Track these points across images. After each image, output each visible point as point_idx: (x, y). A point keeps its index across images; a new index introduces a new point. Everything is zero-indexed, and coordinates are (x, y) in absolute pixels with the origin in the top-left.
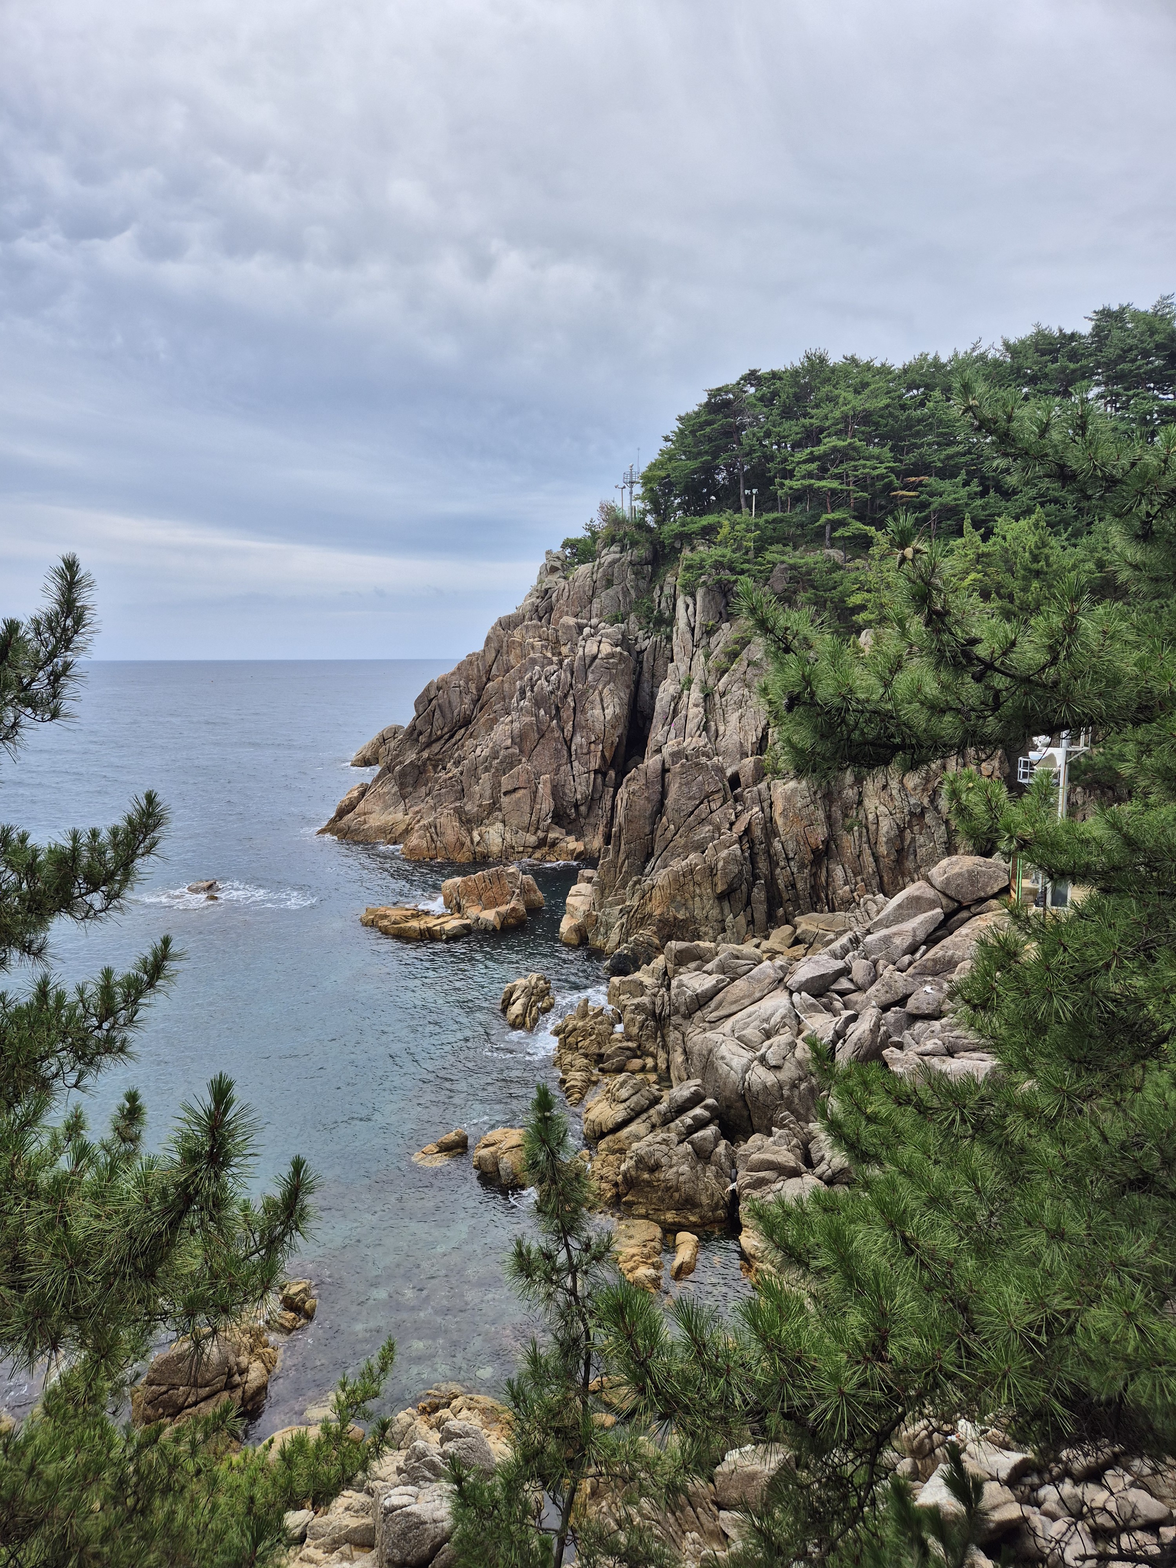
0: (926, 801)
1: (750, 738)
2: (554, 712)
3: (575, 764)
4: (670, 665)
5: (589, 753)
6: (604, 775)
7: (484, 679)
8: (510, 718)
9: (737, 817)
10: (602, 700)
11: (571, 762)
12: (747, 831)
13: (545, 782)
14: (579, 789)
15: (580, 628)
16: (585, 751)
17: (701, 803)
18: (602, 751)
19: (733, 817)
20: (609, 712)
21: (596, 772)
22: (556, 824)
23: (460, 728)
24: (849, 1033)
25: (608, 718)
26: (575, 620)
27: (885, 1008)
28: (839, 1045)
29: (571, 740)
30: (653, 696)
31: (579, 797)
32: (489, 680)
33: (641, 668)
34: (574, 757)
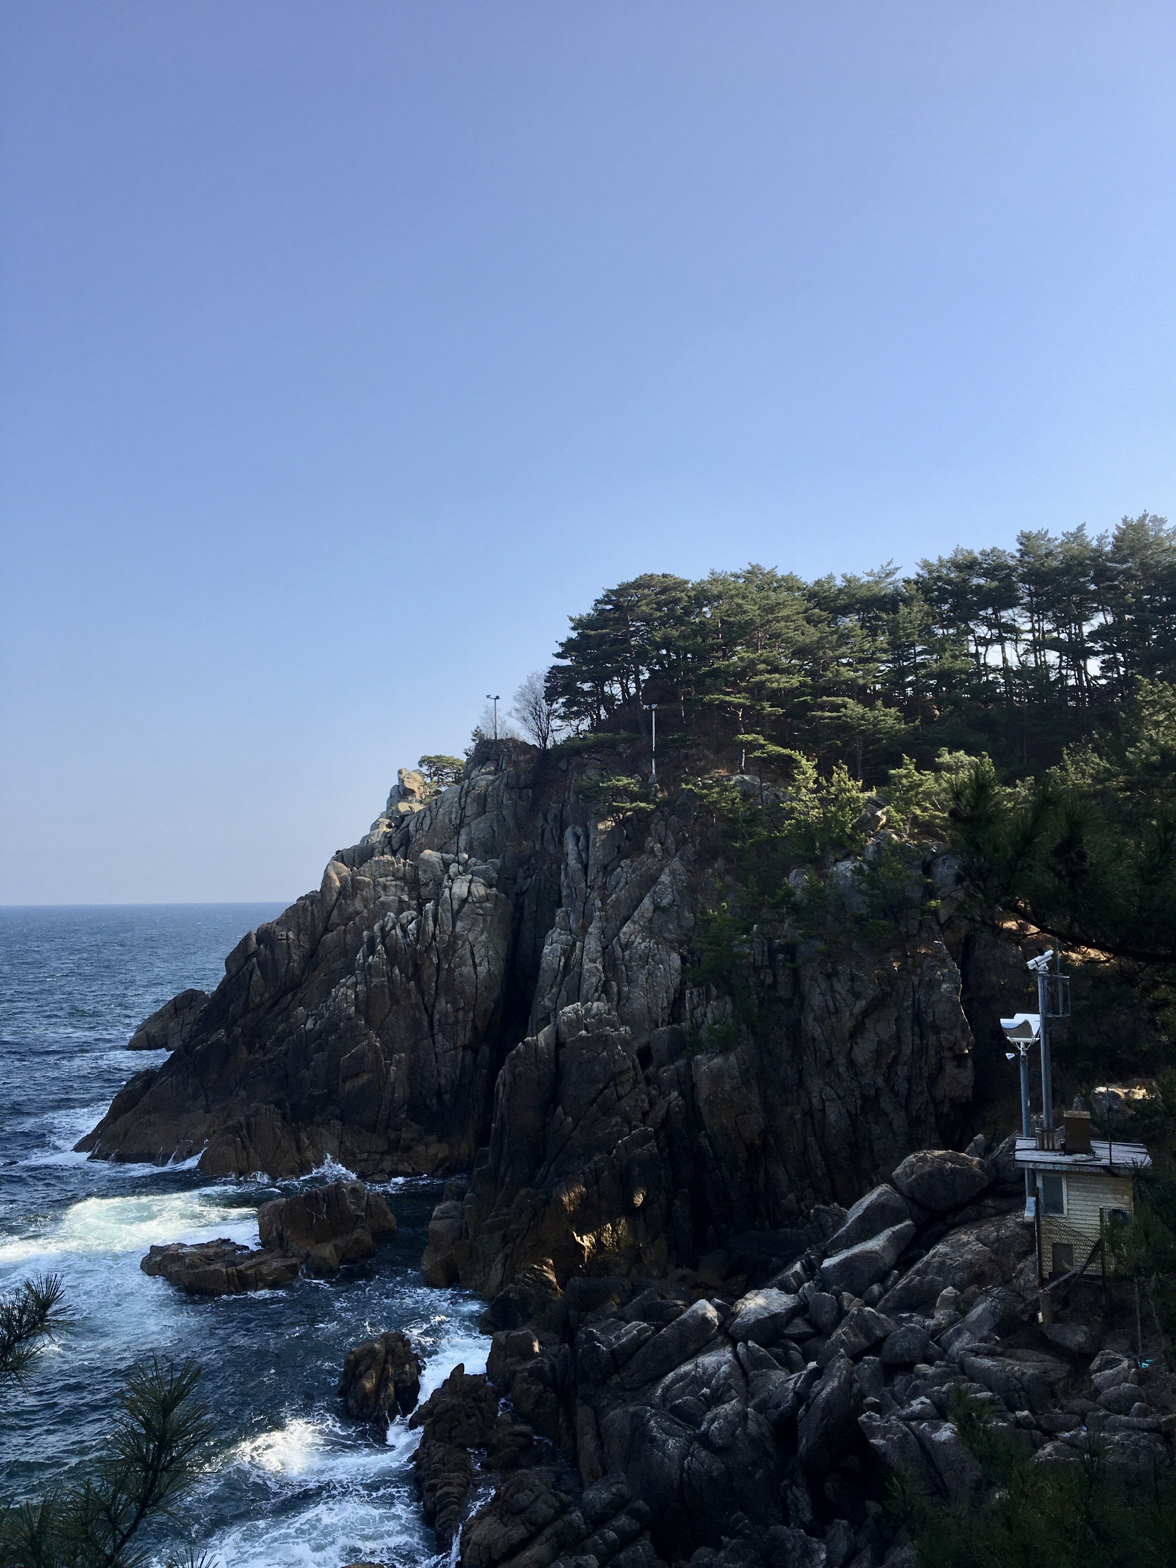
0: (880, 1081)
1: (660, 1001)
2: (411, 970)
3: (439, 1038)
4: (559, 911)
5: (457, 1022)
6: (476, 1051)
7: (320, 929)
8: (353, 979)
9: (651, 1104)
10: (473, 955)
11: (433, 1036)
12: (666, 1121)
13: (399, 1062)
14: (443, 1070)
15: (446, 865)
16: (451, 1020)
17: (606, 1087)
18: (473, 1021)
19: (646, 1105)
20: (482, 970)
21: (465, 1048)
22: (412, 1120)
23: (286, 993)
24: (812, 1395)
25: (481, 977)
26: (438, 854)
27: (856, 1357)
28: (801, 1411)
29: (433, 1006)
30: (537, 951)
31: (443, 1082)
32: (327, 930)
33: (522, 914)
34: (436, 1028)
